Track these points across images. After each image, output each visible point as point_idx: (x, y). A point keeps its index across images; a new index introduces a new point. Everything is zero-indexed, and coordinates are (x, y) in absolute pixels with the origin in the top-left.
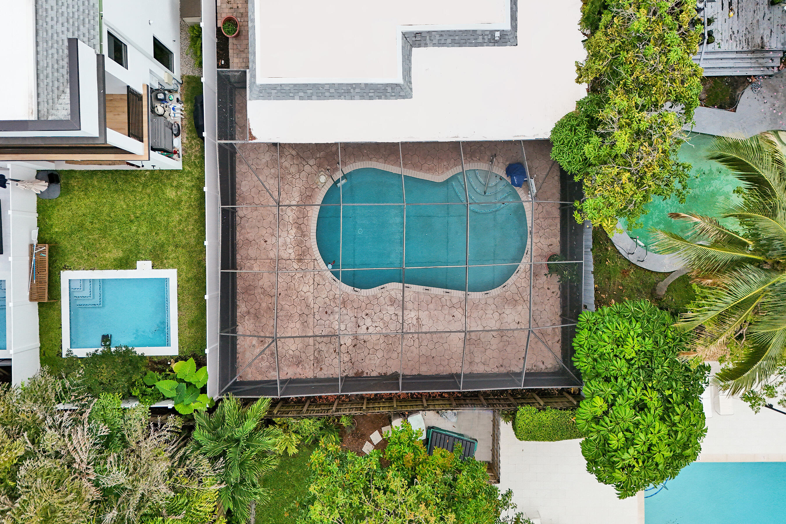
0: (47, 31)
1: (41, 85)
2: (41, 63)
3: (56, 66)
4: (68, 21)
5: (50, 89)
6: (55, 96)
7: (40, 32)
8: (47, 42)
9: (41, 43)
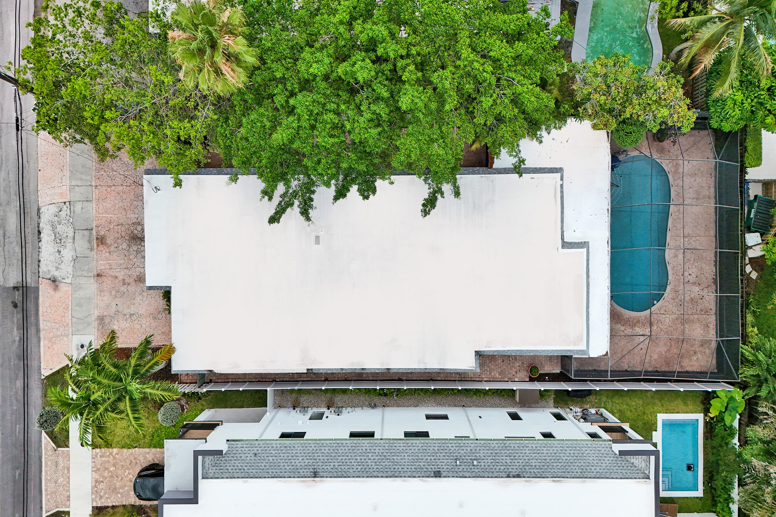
0: (606, 472)
1: (631, 476)
2: (621, 476)
3: (621, 468)
4: (600, 460)
5: (632, 472)
6: (635, 469)
7: (607, 476)
8: (611, 473)
9: (612, 476)
